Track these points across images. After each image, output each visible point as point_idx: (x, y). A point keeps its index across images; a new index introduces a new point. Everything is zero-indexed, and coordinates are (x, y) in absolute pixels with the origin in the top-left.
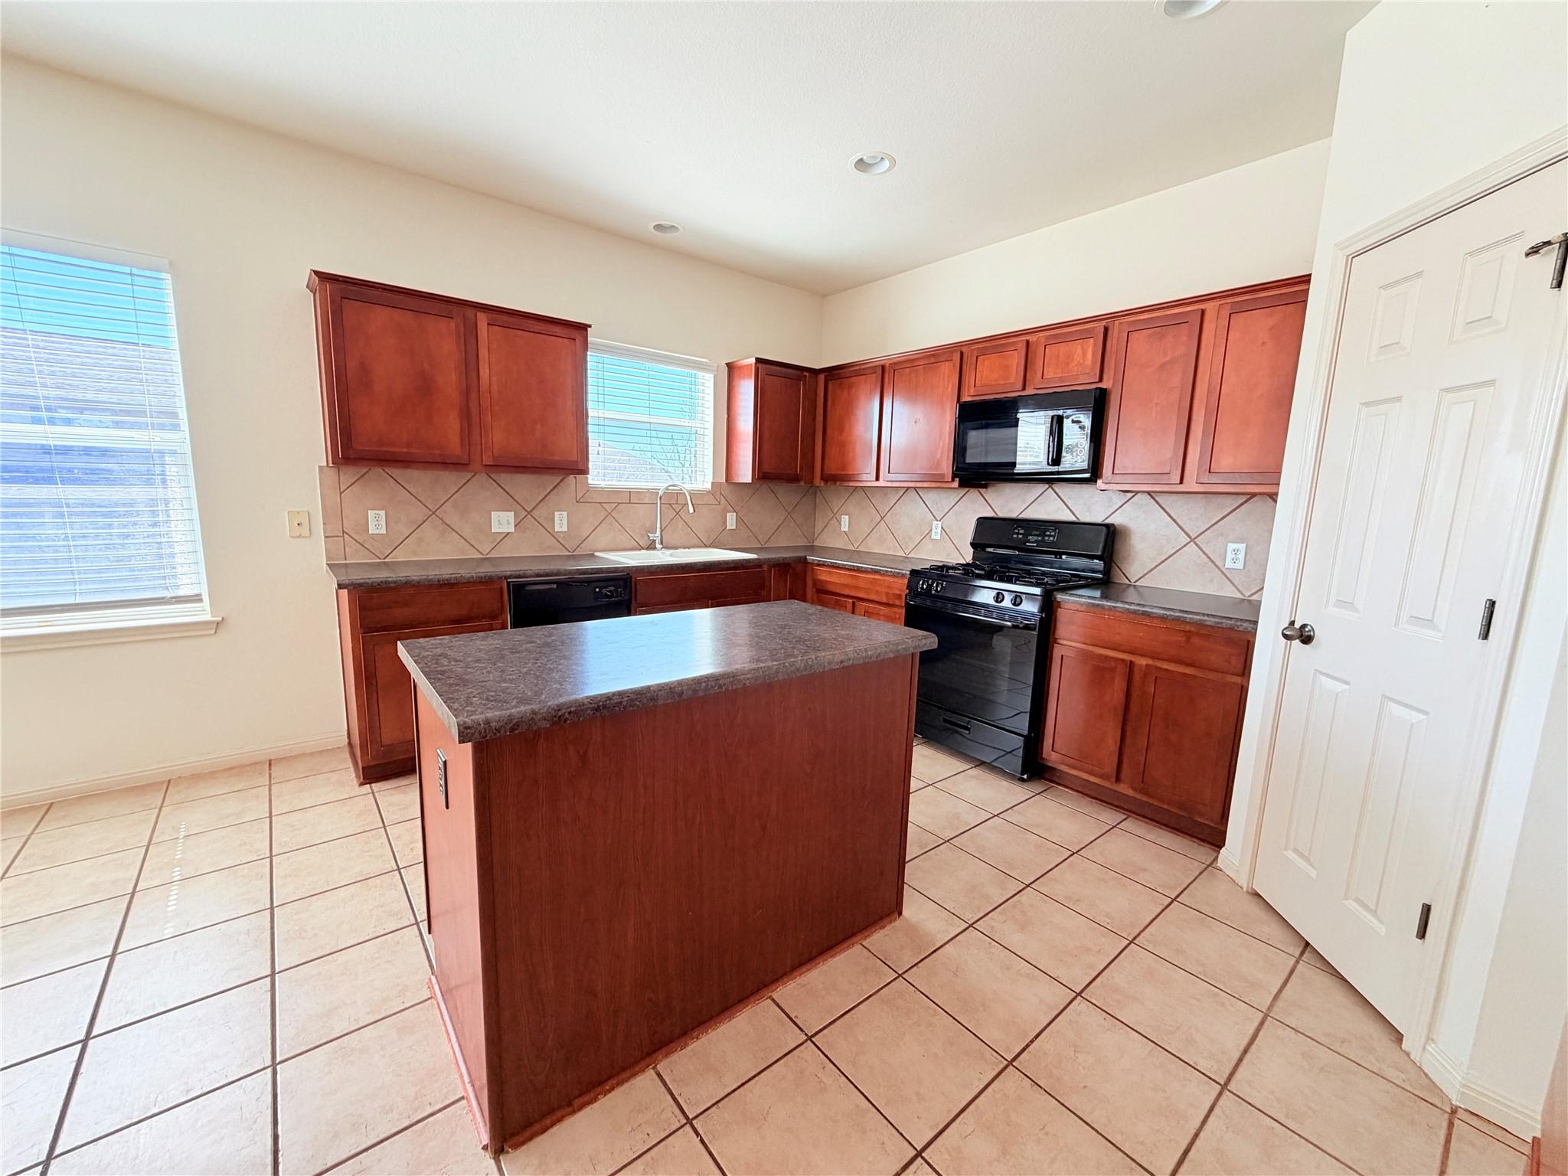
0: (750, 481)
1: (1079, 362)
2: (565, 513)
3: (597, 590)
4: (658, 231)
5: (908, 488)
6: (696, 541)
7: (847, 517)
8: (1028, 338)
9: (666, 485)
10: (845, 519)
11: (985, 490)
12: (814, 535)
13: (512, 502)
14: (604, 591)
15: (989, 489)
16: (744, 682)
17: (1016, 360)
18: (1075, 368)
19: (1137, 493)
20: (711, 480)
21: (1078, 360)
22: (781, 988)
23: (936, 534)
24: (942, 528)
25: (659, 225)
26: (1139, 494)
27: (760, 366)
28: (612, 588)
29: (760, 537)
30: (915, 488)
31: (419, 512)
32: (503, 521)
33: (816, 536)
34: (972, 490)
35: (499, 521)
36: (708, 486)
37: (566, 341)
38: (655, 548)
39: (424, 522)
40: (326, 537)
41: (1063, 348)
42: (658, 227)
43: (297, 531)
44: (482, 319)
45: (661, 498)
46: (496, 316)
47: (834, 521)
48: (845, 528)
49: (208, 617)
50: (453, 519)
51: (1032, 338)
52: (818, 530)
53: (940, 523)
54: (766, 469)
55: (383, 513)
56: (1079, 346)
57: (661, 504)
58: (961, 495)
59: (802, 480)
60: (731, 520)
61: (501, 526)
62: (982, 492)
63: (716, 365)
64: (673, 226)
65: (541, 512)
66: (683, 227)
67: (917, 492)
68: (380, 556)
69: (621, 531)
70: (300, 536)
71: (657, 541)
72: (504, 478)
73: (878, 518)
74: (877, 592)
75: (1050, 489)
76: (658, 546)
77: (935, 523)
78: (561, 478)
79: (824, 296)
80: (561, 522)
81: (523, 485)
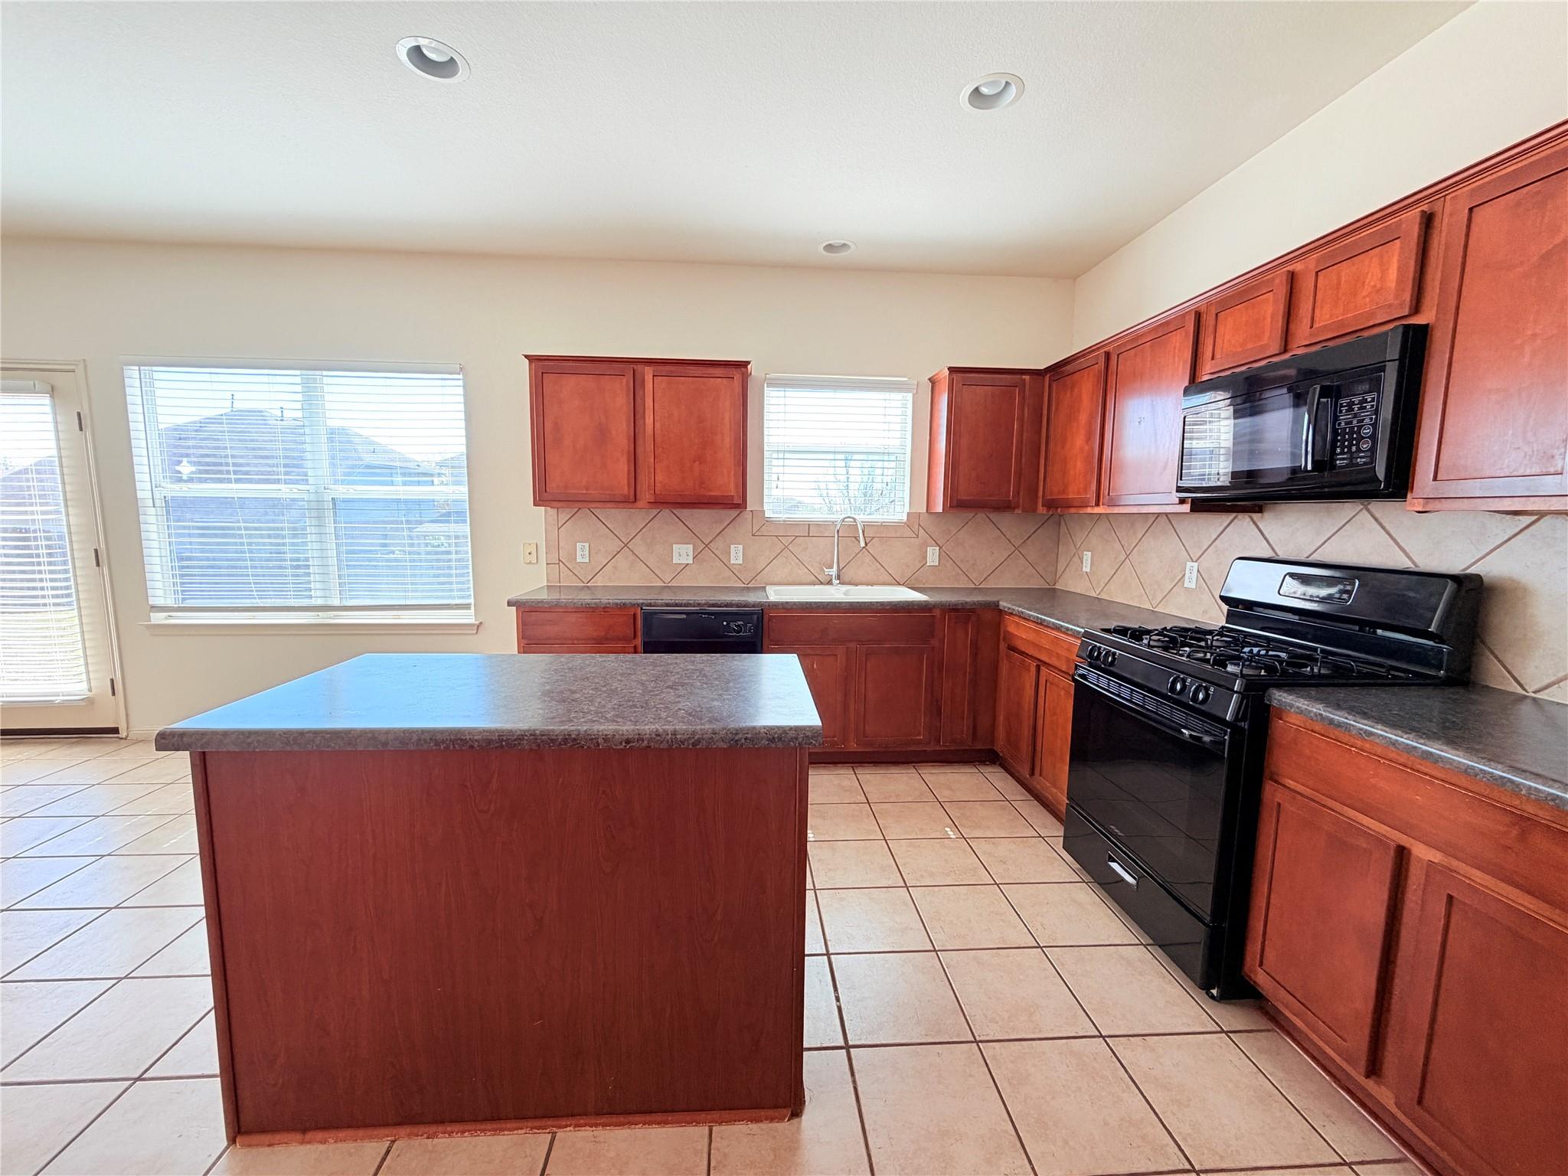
0: (941, 511)
1: (1374, 286)
2: (741, 547)
3: (725, 623)
4: (829, 252)
5: (1159, 514)
6: (888, 579)
7: (1090, 553)
8: (1290, 268)
9: (842, 517)
10: (1087, 556)
11: (1260, 515)
12: (1056, 575)
13: (693, 536)
14: (732, 625)
15: (1266, 515)
16: (470, 743)
17: (1271, 307)
18: (1368, 300)
19: (1541, 514)
20: (907, 509)
21: (1372, 284)
22: (571, 1128)
23: (1191, 582)
24: (1198, 571)
25: (830, 245)
26: (1547, 518)
27: (955, 376)
28: (741, 623)
29: (973, 576)
30: (1166, 514)
31: (616, 545)
32: (683, 553)
33: (1058, 577)
34: (1240, 516)
35: (679, 553)
36: (905, 518)
37: (725, 381)
38: (832, 584)
39: (618, 552)
40: (547, 564)
41: (1346, 271)
42: (829, 248)
43: (528, 559)
44: (648, 372)
45: (838, 531)
46: (661, 368)
47: (1076, 559)
48: (1087, 568)
49: (473, 621)
50: (640, 549)
51: (1298, 267)
52: (1061, 567)
53: (1195, 565)
54: (963, 496)
55: (587, 545)
56: (1375, 260)
57: (838, 537)
58: (1225, 524)
59: (1018, 507)
60: (933, 556)
61: (680, 558)
62: (1255, 519)
63: (916, 382)
64: (844, 245)
65: (718, 545)
66: (853, 242)
67: (1170, 521)
68: (584, 580)
69: (798, 564)
70: (530, 563)
71: (834, 577)
72: (684, 513)
73: (1123, 557)
74: (1058, 656)
75: (1364, 511)
76: (835, 582)
77: (1189, 564)
78: (738, 512)
79: (1075, 279)
80: (736, 554)
81: (701, 519)
